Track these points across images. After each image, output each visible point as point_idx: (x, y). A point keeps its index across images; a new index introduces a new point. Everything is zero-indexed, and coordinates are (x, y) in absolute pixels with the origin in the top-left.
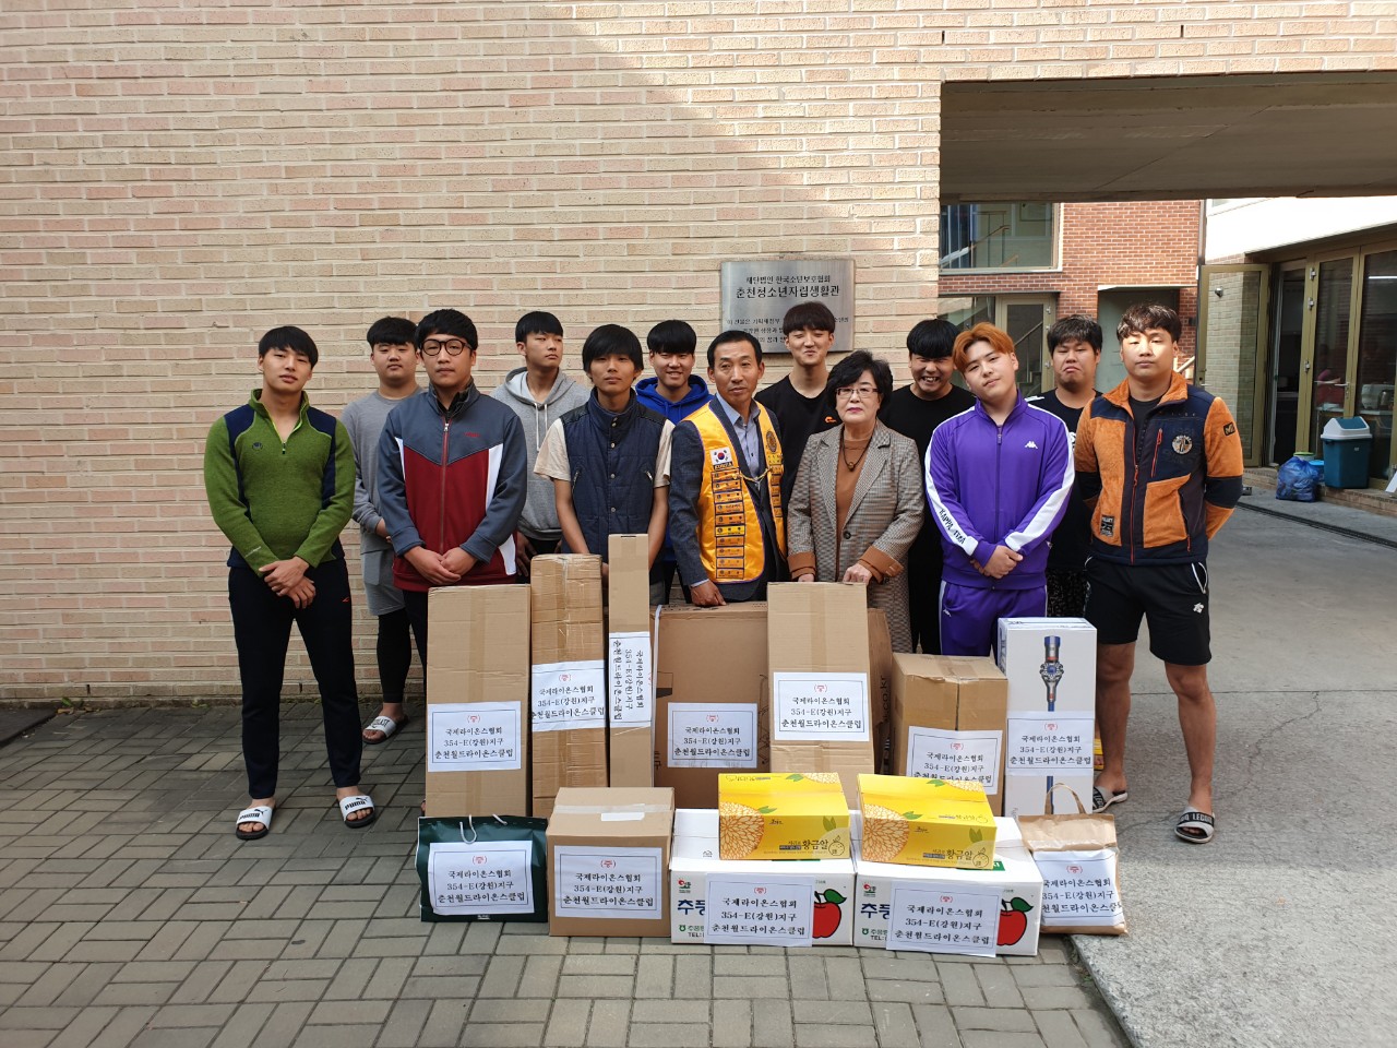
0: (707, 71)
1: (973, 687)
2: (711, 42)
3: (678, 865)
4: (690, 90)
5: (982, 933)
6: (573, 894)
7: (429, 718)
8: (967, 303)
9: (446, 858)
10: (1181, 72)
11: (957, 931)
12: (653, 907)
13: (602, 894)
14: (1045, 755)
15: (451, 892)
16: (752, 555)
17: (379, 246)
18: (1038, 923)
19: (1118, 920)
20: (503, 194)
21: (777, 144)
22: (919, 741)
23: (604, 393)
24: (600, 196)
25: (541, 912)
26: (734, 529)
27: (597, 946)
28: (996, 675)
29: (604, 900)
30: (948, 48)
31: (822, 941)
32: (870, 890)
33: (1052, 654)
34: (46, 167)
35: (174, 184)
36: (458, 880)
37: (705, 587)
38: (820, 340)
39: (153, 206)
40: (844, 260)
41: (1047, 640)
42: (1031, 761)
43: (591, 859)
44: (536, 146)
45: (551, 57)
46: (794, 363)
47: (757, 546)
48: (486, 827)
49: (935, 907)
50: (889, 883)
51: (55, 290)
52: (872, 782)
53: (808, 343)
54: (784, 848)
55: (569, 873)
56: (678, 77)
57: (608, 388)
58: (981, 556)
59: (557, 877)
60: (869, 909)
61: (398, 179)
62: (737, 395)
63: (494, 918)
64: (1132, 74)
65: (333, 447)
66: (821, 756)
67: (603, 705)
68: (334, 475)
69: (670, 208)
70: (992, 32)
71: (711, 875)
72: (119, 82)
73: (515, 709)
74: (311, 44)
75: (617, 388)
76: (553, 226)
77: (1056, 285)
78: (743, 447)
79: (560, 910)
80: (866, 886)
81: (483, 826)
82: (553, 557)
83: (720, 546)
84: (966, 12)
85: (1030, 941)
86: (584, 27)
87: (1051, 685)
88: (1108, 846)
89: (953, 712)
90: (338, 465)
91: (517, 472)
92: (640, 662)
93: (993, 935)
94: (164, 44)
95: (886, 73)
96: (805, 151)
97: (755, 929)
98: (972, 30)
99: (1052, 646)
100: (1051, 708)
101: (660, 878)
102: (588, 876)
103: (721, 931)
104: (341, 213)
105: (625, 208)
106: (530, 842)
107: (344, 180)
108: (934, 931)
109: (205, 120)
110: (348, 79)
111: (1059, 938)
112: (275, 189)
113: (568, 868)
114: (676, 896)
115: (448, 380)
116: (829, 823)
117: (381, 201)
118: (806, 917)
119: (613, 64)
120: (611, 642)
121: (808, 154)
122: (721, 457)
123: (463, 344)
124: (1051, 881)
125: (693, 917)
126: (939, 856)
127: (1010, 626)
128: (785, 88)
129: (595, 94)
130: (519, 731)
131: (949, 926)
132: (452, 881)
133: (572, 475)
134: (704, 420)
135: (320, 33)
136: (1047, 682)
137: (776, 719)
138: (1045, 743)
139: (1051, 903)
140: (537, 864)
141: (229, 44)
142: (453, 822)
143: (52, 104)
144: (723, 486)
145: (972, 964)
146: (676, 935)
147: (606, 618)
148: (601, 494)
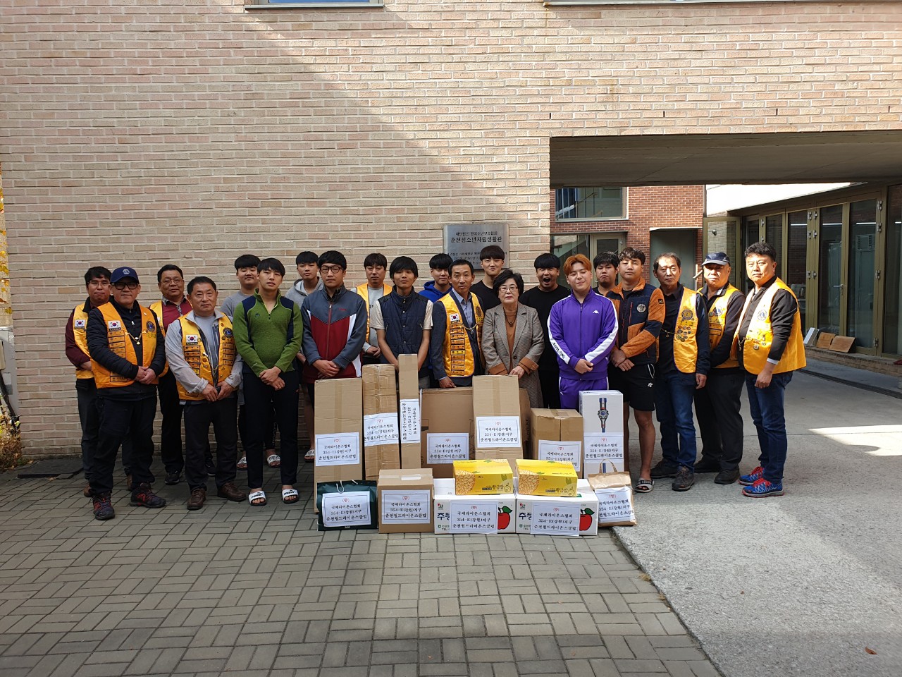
0: (436, 132)
1: (567, 421)
2: (437, 118)
3: (436, 497)
4: (427, 141)
5: (573, 525)
6: (389, 512)
7: (316, 441)
8: (574, 238)
9: (330, 500)
10: (665, 133)
11: (562, 524)
12: (426, 518)
13: (403, 513)
14: (601, 453)
15: (333, 516)
16: (468, 364)
17: (271, 217)
18: (597, 520)
19: (632, 518)
20: (334, 192)
21: (470, 168)
22: (543, 446)
23: (400, 288)
24: (383, 193)
25: (375, 524)
26: (460, 352)
27: (402, 536)
28: (578, 415)
29: (404, 515)
30: (553, 121)
31: (502, 531)
32: (522, 506)
33: (603, 406)
34: (101, 179)
35: (166, 186)
36: (336, 510)
37: (446, 380)
38: (498, 264)
39: (155, 197)
40: (503, 224)
41: (601, 399)
42: (595, 456)
43: (398, 496)
44: (351, 168)
45: (358, 125)
46: (485, 274)
47: (471, 360)
48: (348, 486)
49: (550, 514)
50: (531, 502)
51: (103, 240)
52: (521, 462)
53: (492, 265)
54: (484, 489)
55: (388, 503)
56: (421, 135)
57: (402, 285)
58: (572, 364)
59: (383, 505)
60: (522, 515)
61: (281, 184)
62: (462, 289)
63: (352, 528)
64: (641, 134)
65: (293, 315)
66: (499, 453)
67: (397, 433)
68: (293, 329)
69: (418, 199)
70: (574, 114)
71: (452, 501)
72: (140, 137)
73: (357, 435)
74: (238, 118)
75: (407, 285)
76: (360, 208)
77: (625, 228)
78: (465, 312)
79: (384, 521)
80: (521, 505)
81: (348, 485)
82: (373, 366)
83: (453, 359)
84: (561, 104)
85: (594, 528)
86: (374, 110)
87: (603, 420)
88: (627, 485)
89: (559, 434)
90: (294, 323)
91: (362, 324)
92: (415, 413)
93: (577, 526)
94: (163, 118)
95: (522, 133)
96: (484, 171)
97: (472, 526)
98: (564, 113)
99: (603, 402)
100: (603, 431)
101: (429, 504)
102: (397, 504)
103: (457, 527)
104: (251, 201)
105: (395, 199)
106: (369, 492)
107: (253, 184)
108: (551, 524)
109: (183, 155)
110: (256, 134)
111: (606, 528)
112: (217, 189)
113: (387, 500)
114: (437, 511)
115: (332, 284)
116: (504, 477)
117: (272, 194)
118: (494, 520)
119: (388, 128)
120: (401, 404)
121: (485, 172)
122: (455, 318)
123: (340, 268)
124: (603, 502)
125: (444, 521)
126: (553, 491)
127: (584, 394)
128: (474, 141)
129: (380, 143)
130: (358, 446)
131: (558, 522)
132: (333, 511)
133: (385, 327)
134: (447, 301)
135: (242, 113)
136: (601, 419)
137: (478, 438)
138: (601, 448)
139: (602, 512)
140: (372, 501)
141: (197, 118)
142: (333, 484)
143: (105, 148)
144: (455, 332)
145: (568, 539)
146: (437, 530)
147: (398, 394)
148: (399, 335)
